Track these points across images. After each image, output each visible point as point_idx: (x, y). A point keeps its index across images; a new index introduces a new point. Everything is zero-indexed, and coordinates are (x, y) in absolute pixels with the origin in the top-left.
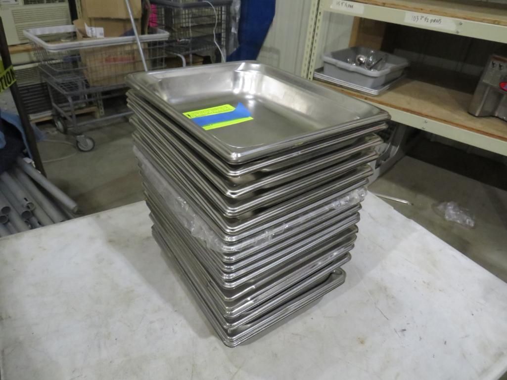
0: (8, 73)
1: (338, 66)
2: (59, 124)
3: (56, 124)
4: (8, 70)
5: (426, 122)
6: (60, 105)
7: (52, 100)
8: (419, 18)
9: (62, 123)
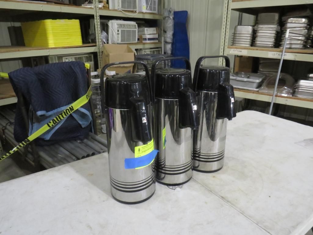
1: (237, 80)
8: (275, 54)
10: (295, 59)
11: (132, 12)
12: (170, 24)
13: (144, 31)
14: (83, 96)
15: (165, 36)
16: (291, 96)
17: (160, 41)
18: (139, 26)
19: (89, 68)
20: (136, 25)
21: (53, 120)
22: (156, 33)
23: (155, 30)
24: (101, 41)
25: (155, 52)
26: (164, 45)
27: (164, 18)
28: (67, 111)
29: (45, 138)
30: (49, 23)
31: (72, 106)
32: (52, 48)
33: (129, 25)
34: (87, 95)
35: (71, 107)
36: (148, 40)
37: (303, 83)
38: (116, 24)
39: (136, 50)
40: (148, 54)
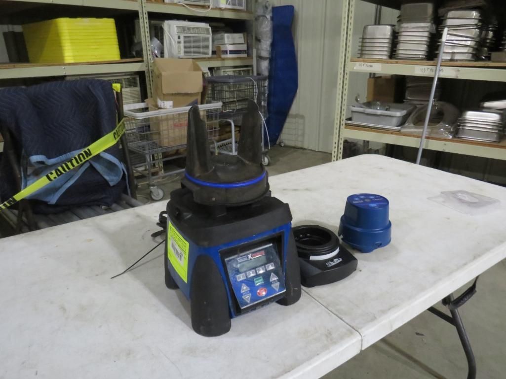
1: (366, 112)
5: (445, 145)
8: (426, 69)
10: (457, 77)
11: (203, 7)
12: (266, 28)
13: (223, 38)
14: (107, 133)
15: (260, 46)
16: (451, 137)
17: (250, 56)
18: (215, 30)
19: (119, 91)
20: (208, 29)
21: (57, 170)
22: (243, 42)
23: (241, 38)
24: (151, 54)
25: (242, 72)
26: (257, 61)
27: (257, 19)
28: (81, 156)
29: (49, 202)
30: (64, 24)
31: (88, 149)
32: (69, 64)
33: (198, 28)
34: (115, 133)
35: (88, 151)
36: (230, 54)
37: (470, 115)
38: (175, 26)
39: (211, 69)
40: (230, 76)
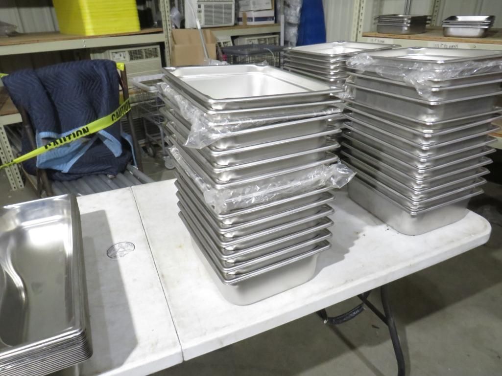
0: (126, 103)
2: (150, 150)
3: (148, 150)
4: (127, 101)
6: (152, 135)
7: (146, 131)
8: (440, 45)
9: (152, 149)
13: (248, 5)
19: (123, 70)
22: (271, 8)
23: (269, 3)
24: (170, 24)
25: (268, 40)
26: (285, 28)
28: (79, 133)
29: (62, 171)
32: (90, 37)
35: (86, 129)
36: (255, 21)
